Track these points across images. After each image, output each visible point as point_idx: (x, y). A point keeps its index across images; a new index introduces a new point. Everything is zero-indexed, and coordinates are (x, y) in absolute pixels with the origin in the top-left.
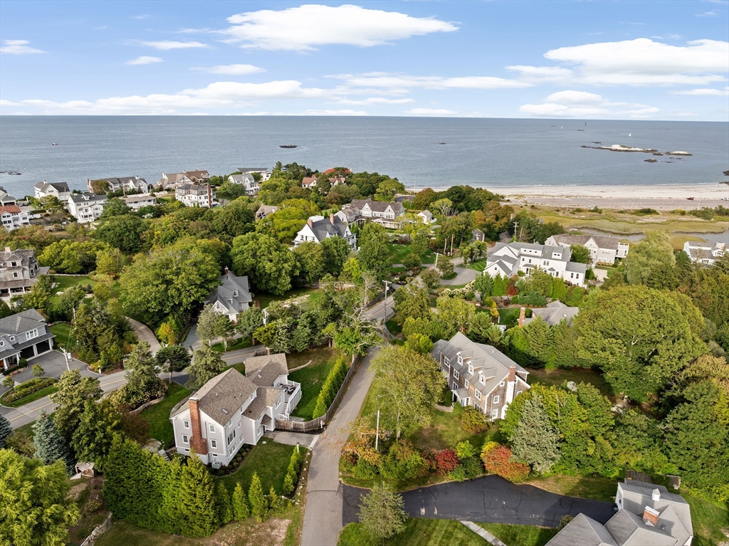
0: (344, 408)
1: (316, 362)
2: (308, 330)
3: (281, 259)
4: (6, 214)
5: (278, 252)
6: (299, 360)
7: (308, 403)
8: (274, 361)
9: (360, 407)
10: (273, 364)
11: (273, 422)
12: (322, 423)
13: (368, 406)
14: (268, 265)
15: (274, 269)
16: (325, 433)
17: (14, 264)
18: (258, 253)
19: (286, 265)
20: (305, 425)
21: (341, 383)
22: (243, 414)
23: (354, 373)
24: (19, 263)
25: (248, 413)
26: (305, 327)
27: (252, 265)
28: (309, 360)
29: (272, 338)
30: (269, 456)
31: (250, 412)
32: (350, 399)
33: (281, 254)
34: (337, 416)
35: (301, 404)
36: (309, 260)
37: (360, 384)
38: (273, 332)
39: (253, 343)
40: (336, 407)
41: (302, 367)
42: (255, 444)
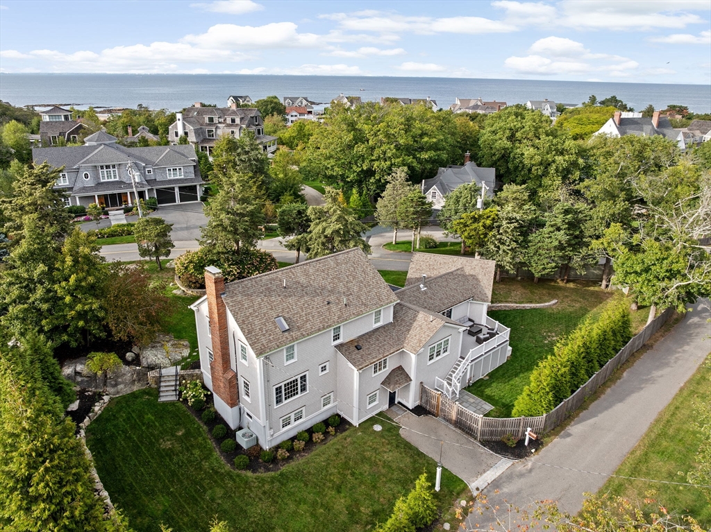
0: (601, 416)
1: (565, 305)
2: (562, 236)
3: (553, 148)
4: (294, 114)
5: (551, 138)
6: (532, 293)
7: (516, 375)
8: (468, 271)
9: (644, 429)
10: (464, 276)
11: (414, 387)
12: (529, 434)
13: (671, 432)
14: (528, 151)
15: (538, 159)
16: (530, 461)
17: (233, 121)
18: (518, 135)
19: (559, 159)
20: (485, 423)
21: (607, 356)
22: (339, 347)
23: (645, 347)
24: (238, 121)
25: (353, 349)
26: (559, 229)
27: (505, 149)
28: (553, 298)
29: (486, 235)
30: (367, 467)
31: (358, 348)
32: (621, 400)
33: (555, 141)
34: (576, 429)
35: (500, 374)
36: (601, 160)
37: (656, 374)
38: (488, 222)
39: (462, 252)
40: (581, 406)
41: (533, 305)
42: (355, 423)
